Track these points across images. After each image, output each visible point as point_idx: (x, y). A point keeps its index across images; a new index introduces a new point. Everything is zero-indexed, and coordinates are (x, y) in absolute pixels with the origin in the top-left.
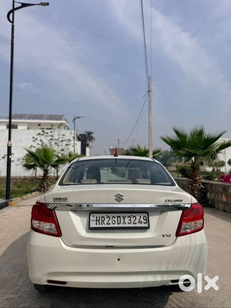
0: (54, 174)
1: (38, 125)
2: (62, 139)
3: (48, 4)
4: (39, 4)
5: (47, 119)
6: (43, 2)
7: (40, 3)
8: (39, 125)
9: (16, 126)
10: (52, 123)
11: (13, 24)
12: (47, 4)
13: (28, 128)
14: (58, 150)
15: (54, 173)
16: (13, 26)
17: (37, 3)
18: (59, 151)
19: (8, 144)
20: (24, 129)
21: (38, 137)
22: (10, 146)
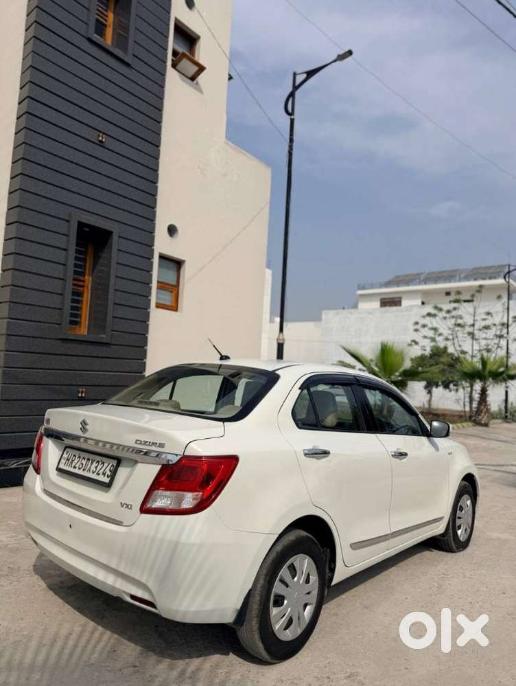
0: (464, 405)
1: (444, 294)
2: (484, 323)
3: (350, 53)
4: (335, 61)
5: (467, 278)
6: (341, 52)
7: (335, 57)
8: (448, 294)
9: (398, 299)
10: (459, 287)
11: (293, 117)
12: (348, 54)
13: (423, 303)
14: (473, 351)
15: (462, 404)
16: (292, 121)
17: (331, 61)
18: (475, 352)
19: (278, 339)
20: (411, 306)
21: (427, 321)
22: (281, 342)
